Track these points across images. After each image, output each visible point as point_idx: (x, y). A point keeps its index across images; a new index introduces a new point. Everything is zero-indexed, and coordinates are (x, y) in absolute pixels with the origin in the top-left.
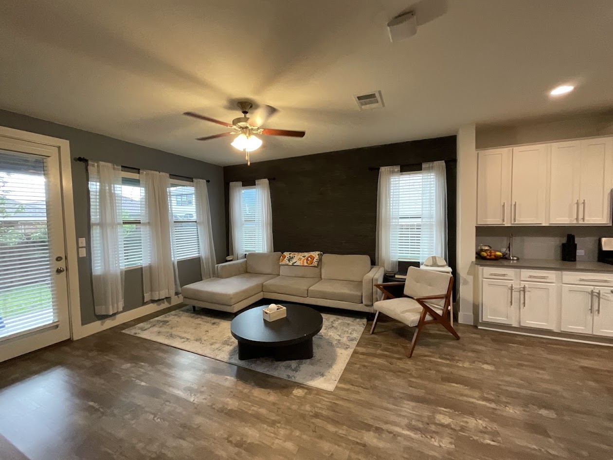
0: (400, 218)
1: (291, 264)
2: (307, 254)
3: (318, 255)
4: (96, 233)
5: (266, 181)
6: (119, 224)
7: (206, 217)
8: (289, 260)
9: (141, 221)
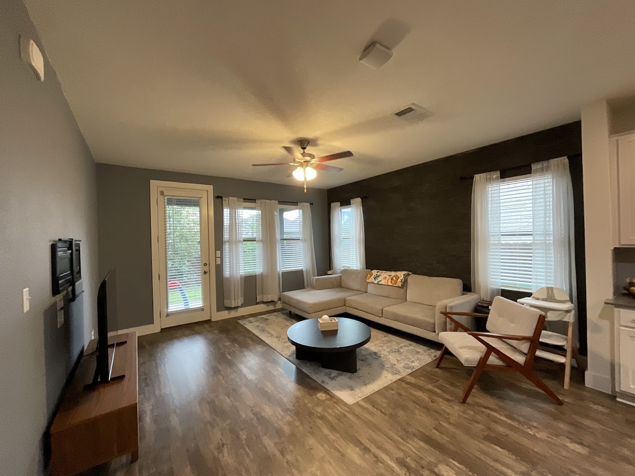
0: (502, 235)
1: (376, 282)
2: (393, 274)
3: (404, 275)
4: (226, 247)
5: (359, 200)
6: (240, 241)
7: (309, 235)
8: (375, 279)
9: (256, 239)
